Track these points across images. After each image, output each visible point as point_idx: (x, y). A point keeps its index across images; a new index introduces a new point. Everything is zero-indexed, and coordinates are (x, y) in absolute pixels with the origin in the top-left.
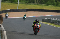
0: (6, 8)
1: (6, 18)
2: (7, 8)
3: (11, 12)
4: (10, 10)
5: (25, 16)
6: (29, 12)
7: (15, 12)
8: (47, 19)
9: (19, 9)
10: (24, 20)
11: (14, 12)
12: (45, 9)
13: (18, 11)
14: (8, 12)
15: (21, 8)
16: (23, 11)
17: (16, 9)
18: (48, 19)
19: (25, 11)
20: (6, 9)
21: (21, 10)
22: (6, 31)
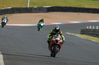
0: (3, 4)
1: (3, 27)
2: (5, 6)
3: (13, 13)
4: (13, 8)
5: (42, 21)
6: (53, 13)
7: (23, 14)
8: (90, 28)
9: (31, 6)
10: (39, 30)
11: (20, 12)
12: (86, 6)
13: (29, 12)
14: (7, 13)
15: (35, 4)
16: (40, 12)
17: (24, 7)
18: (93, 28)
19: (43, 12)
20: (3, 7)
21: (35, 9)
22: (2, 54)
